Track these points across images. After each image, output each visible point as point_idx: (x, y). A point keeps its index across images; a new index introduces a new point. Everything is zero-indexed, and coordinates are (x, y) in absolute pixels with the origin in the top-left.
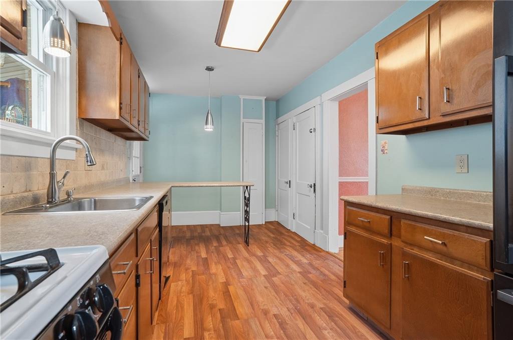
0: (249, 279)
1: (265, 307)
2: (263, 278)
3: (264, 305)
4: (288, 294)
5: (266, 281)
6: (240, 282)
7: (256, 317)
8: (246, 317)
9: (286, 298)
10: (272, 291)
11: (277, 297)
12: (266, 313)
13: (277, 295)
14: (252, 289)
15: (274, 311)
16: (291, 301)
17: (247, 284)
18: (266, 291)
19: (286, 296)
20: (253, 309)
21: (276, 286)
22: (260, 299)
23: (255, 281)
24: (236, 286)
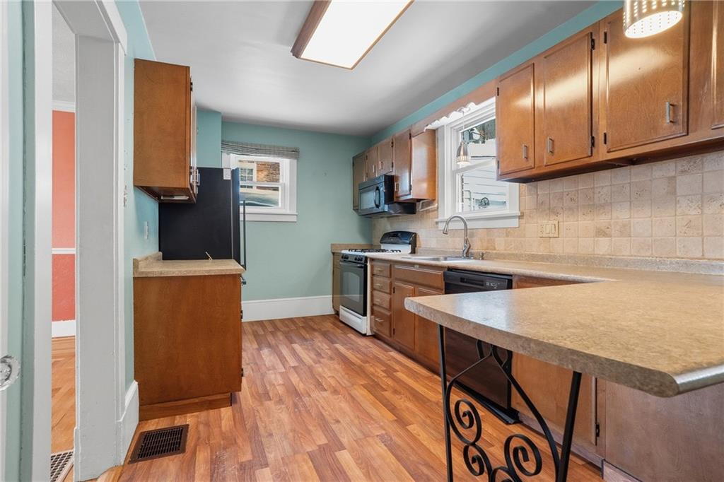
0: (369, 436)
1: (336, 397)
2: (345, 441)
3: (338, 399)
4: (305, 415)
5: (338, 435)
6: (382, 428)
7: (345, 388)
8: (355, 387)
9: (309, 408)
10: (327, 417)
11: (321, 408)
12: (335, 392)
13: (321, 413)
14: (358, 417)
15: (325, 394)
16: (304, 406)
17: (370, 426)
18: (337, 416)
19: (308, 412)
20: (349, 394)
21: (321, 427)
22: (344, 405)
23: (356, 431)
24: (386, 421)
